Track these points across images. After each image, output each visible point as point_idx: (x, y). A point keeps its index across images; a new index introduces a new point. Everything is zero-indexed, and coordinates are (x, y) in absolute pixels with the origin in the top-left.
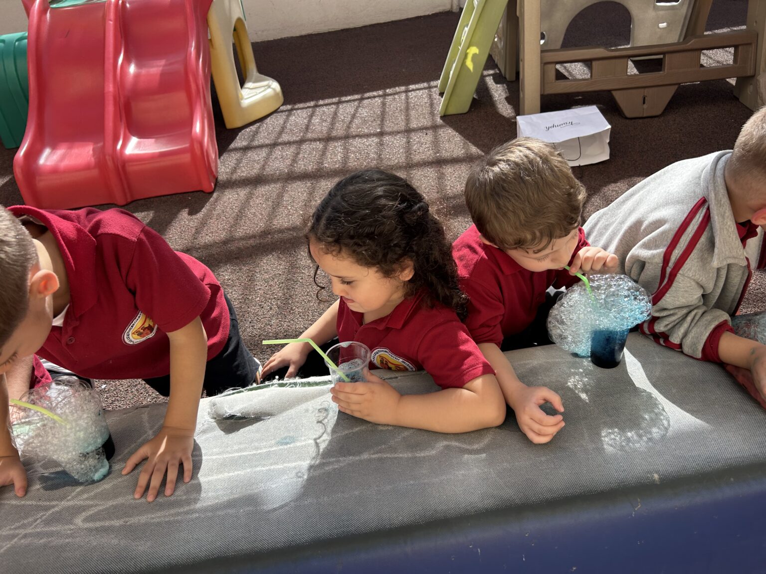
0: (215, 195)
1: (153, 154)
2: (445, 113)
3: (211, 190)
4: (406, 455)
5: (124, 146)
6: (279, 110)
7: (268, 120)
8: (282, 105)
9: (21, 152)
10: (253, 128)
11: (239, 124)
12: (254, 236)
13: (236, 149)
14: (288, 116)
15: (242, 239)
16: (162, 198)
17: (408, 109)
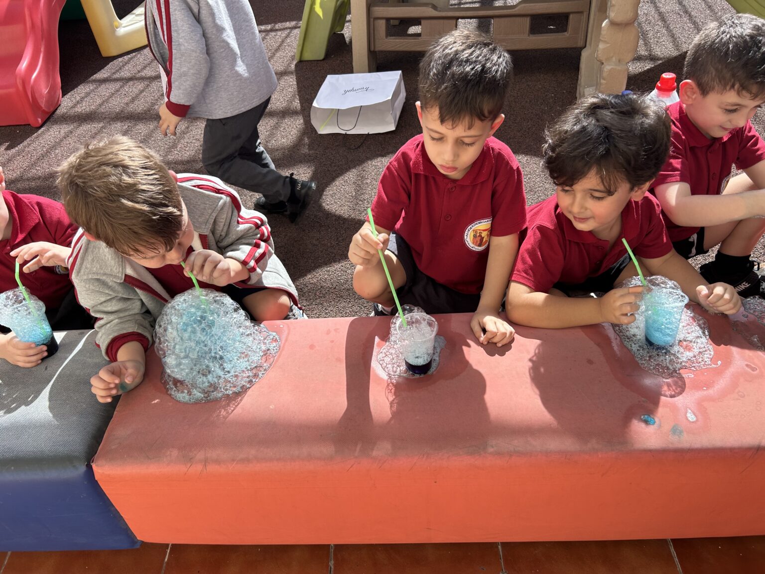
0: (42, 129)
2: (302, 59)
3: (38, 125)
10: (126, 58)
11: (114, 53)
13: (95, 81)
17: (277, 50)
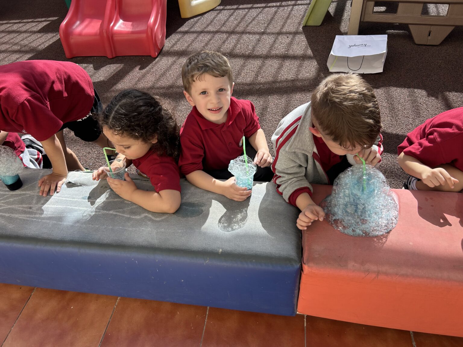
0: (157, 59)
1: (129, 31)
2: (306, 24)
3: (155, 57)
4: (127, 216)
5: (114, 25)
6: (215, 9)
7: (206, 16)
8: (219, 6)
9: (64, 22)
10: (195, 19)
11: (188, 16)
12: (164, 88)
13: (180, 32)
14: (218, 14)
15: (158, 88)
16: (131, 57)
17: (288, 18)
